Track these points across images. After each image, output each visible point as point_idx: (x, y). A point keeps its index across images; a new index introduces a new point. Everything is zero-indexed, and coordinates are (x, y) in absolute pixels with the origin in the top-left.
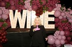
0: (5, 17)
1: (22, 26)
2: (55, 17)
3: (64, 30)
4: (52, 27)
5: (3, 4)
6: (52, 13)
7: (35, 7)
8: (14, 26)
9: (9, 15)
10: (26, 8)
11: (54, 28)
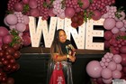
1: (48, 44)
2: (105, 30)
3: (120, 53)
4: (100, 46)
5: (19, 6)
6: (100, 22)
7: (71, 12)
8: (35, 43)
9: (28, 25)
10: (56, 13)
11: (102, 49)
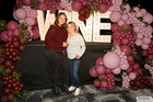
0: (30, 22)
2: (112, 23)
6: (107, 15)
7: (77, 5)
9: (36, 19)
10: (63, 7)
11: (109, 41)
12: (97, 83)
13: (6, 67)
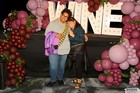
9: (47, 9)
12: (102, 77)
13: (11, 54)
